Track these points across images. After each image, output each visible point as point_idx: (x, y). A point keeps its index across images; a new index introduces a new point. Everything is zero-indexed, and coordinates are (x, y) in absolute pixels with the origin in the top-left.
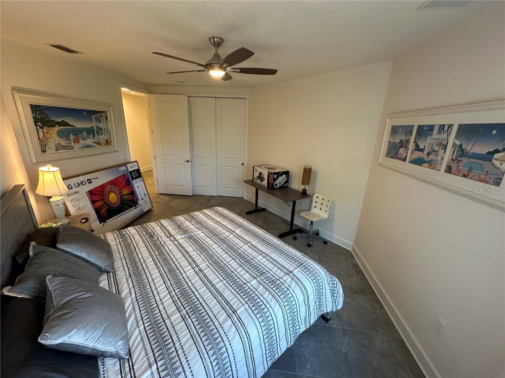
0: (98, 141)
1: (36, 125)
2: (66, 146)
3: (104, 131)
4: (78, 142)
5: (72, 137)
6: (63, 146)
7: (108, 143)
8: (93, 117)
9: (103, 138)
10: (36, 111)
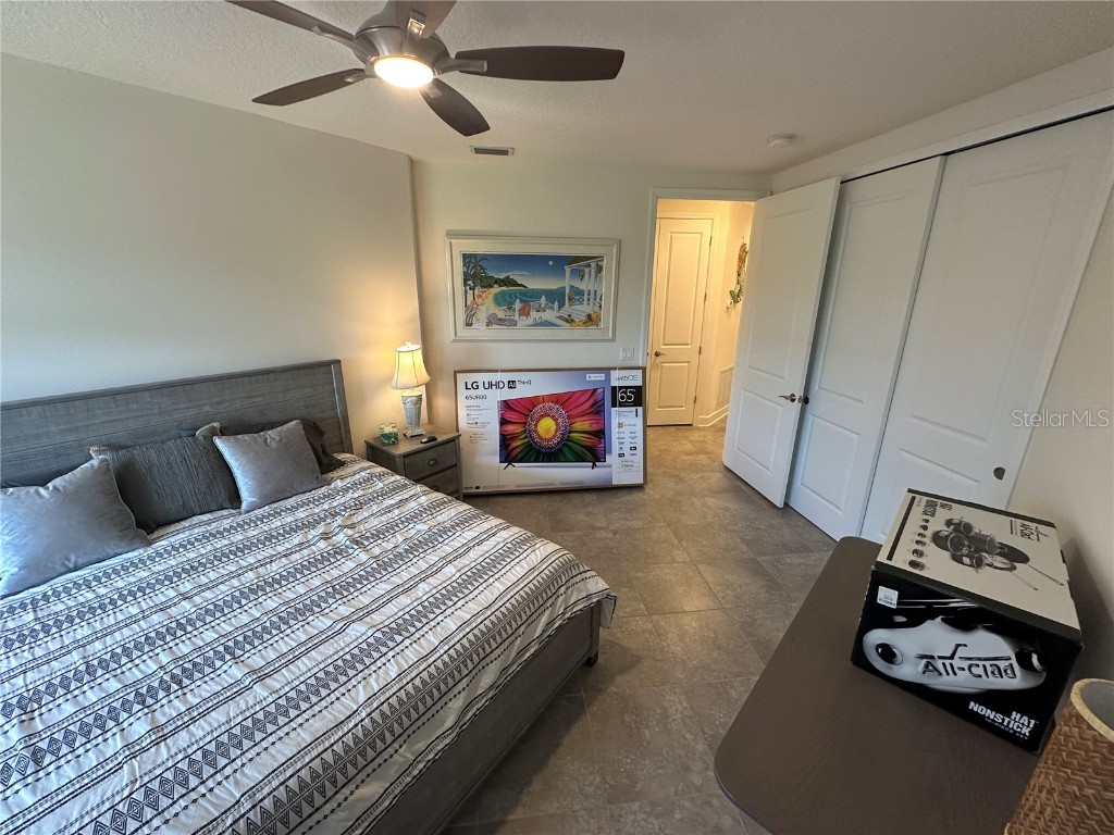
0: (569, 316)
1: (465, 284)
2: (505, 320)
3: (585, 297)
4: (527, 315)
5: (518, 305)
6: (501, 320)
7: (591, 320)
8: (568, 269)
9: (581, 310)
10: (469, 262)
